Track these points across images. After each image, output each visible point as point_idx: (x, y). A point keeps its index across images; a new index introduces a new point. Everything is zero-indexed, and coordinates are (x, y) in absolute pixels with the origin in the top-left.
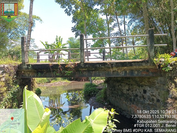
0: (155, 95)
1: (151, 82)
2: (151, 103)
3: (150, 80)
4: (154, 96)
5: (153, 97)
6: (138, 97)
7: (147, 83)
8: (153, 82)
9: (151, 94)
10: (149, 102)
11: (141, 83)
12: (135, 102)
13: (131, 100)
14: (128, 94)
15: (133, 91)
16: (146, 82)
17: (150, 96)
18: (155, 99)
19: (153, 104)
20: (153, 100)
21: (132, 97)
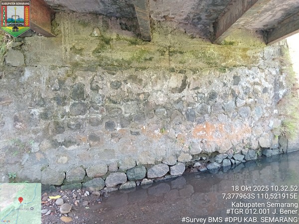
0: (259, 82)
1: (250, 57)
2: (251, 100)
3: (248, 53)
4: (257, 84)
5: (256, 87)
6: (217, 99)
7: (240, 61)
8: (253, 57)
9: (252, 81)
10: (247, 99)
11: (224, 61)
12: (206, 115)
13: (190, 116)
14: (177, 102)
15: (197, 88)
16: (240, 57)
17: (250, 87)
18: (259, 88)
19: (256, 100)
20: (255, 92)
21: (197, 105)
